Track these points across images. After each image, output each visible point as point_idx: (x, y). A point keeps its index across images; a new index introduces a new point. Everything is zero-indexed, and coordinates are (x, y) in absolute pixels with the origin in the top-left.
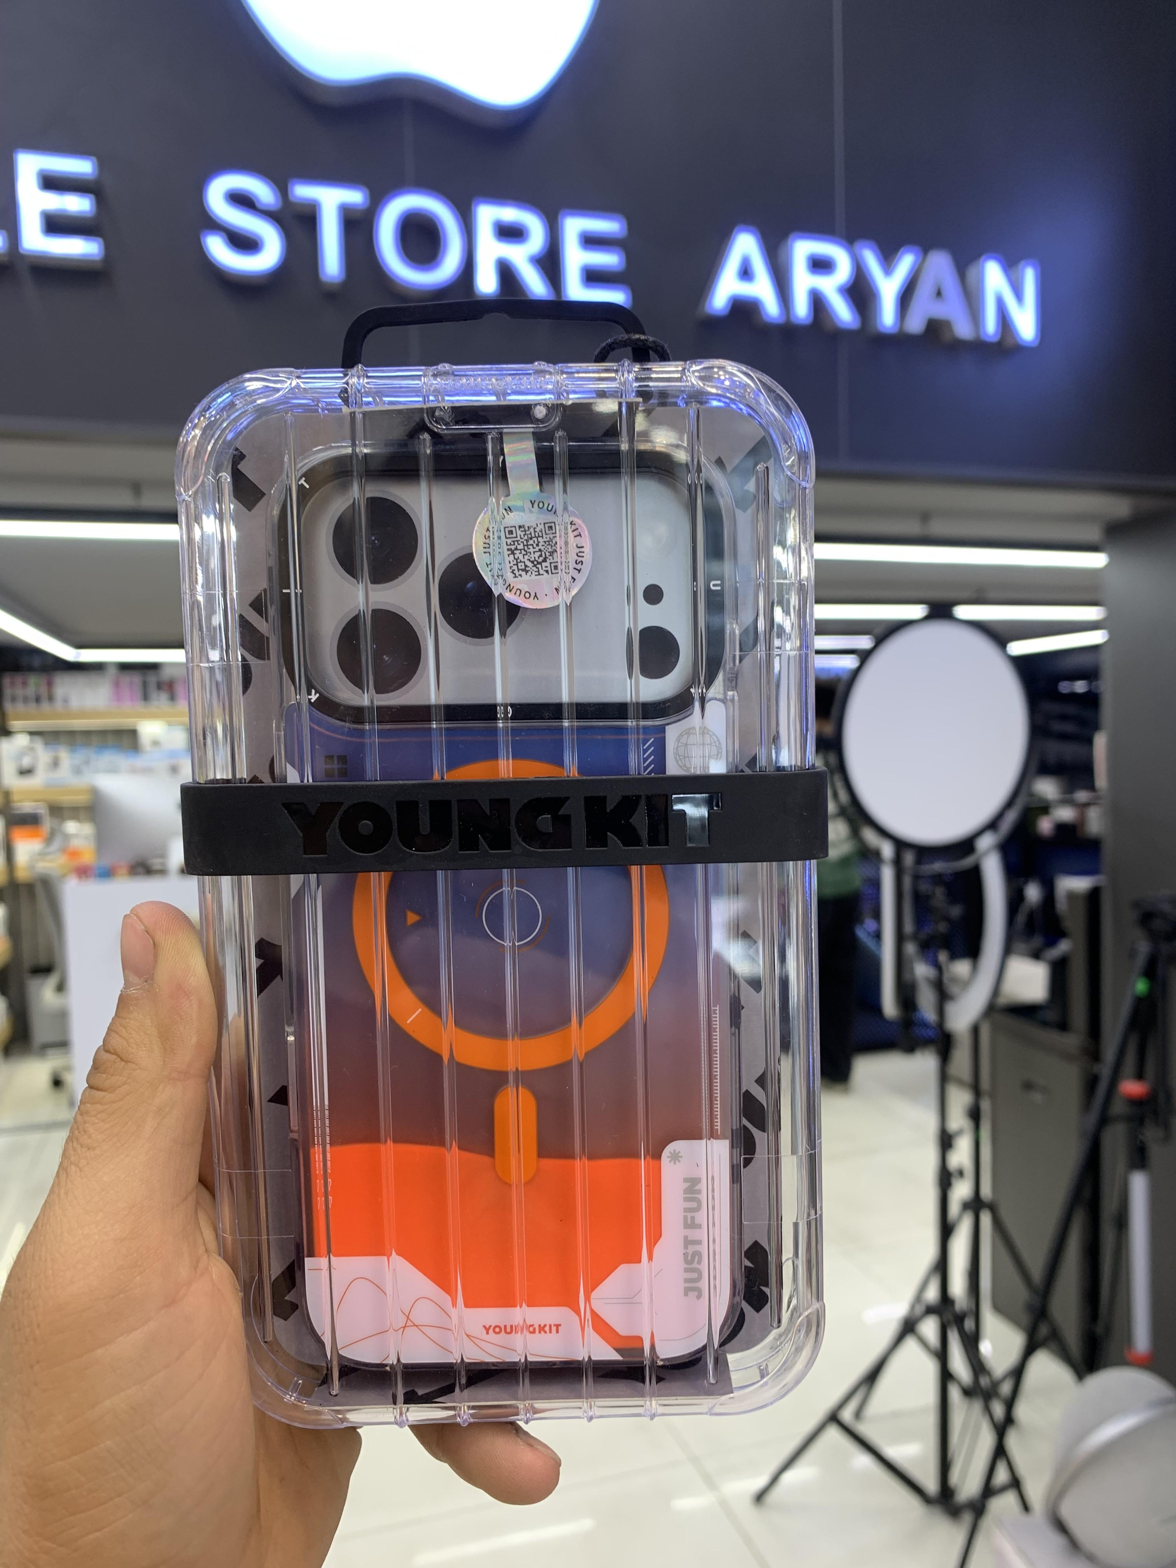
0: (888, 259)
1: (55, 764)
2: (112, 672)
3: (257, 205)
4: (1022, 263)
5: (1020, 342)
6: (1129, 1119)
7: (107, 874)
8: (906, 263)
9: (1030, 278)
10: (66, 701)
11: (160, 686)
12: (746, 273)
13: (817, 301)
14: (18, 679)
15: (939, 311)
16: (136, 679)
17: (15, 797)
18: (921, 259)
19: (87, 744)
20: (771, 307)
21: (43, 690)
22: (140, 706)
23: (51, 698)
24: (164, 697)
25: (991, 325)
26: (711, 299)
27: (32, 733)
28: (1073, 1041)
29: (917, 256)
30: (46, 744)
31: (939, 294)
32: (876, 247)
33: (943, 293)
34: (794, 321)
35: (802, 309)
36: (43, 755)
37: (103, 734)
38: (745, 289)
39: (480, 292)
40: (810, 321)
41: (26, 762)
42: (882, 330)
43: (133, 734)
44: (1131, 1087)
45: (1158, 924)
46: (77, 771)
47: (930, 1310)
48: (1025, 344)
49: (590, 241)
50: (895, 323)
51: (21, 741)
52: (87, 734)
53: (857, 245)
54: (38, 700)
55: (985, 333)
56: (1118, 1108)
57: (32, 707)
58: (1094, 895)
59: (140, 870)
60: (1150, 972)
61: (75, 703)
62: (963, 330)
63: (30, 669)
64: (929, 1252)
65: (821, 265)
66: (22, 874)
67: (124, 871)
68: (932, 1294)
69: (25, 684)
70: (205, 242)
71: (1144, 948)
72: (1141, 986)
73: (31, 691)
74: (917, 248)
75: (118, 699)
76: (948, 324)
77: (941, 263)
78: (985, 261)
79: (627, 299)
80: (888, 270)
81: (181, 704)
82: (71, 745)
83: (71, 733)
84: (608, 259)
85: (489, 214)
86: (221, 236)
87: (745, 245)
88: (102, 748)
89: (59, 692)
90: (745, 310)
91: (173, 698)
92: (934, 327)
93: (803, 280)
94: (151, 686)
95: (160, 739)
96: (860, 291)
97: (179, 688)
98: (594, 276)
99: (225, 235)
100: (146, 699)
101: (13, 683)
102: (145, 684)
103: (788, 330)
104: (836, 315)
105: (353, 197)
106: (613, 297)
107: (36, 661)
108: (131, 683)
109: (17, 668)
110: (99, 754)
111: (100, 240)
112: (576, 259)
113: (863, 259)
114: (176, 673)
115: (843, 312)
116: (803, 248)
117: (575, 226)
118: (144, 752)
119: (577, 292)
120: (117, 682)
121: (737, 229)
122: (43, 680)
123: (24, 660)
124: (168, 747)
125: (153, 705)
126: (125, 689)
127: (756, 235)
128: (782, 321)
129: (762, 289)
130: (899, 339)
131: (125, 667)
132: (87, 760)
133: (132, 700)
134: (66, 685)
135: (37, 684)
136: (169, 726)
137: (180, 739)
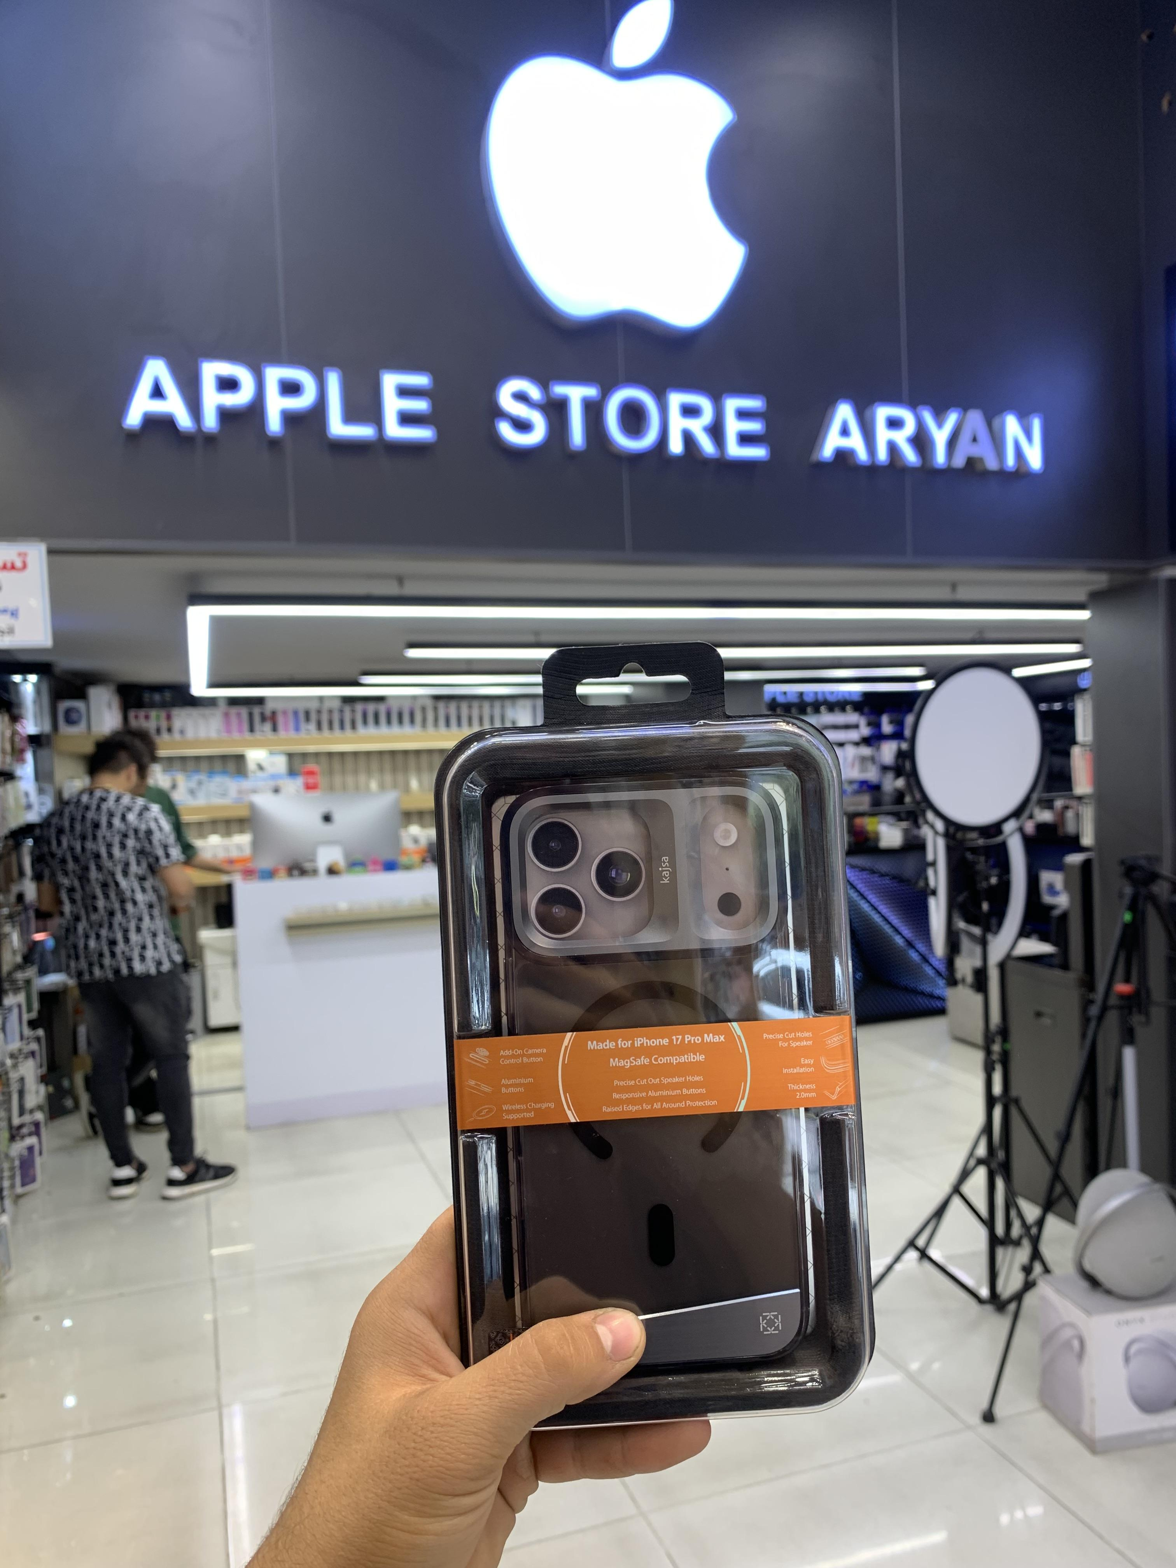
0: (940, 417)
2: (222, 705)
4: (1032, 415)
5: (1031, 471)
6: (1120, 1008)
7: (270, 875)
8: (952, 418)
9: (1036, 426)
10: (182, 732)
11: (263, 719)
12: (845, 432)
13: (892, 448)
14: (142, 713)
15: (975, 451)
16: (244, 711)
18: (962, 416)
19: (197, 771)
20: (862, 455)
21: (164, 724)
22: (247, 735)
23: (169, 730)
24: (268, 726)
25: (1011, 461)
26: (822, 450)
28: (1072, 976)
29: (960, 414)
31: (975, 440)
32: (931, 409)
33: (979, 438)
34: (877, 464)
35: (882, 455)
37: (210, 758)
38: (845, 443)
39: (671, 452)
40: (888, 462)
42: (937, 466)
43: (240, 759)
44: (1122, 988)
46: (192, 792)
47: (980, 1162)
48: (1034, 472)
49: (742, 414)
50: (946, 461)
52: (198, 759)
53: (919, 408)
55: (1007, 467)
56: (1113, 1001)
58: (1087, 865)
59: (296, 872)
60: (1133, 907)
61: (190, 734)
62: (992, 464)
63: (152, 705)
64: (978, 1119)
65: (894, 424)
67: (283, 873)
68: (982, 1151)
69: (147, 717)
70: (498, 428)
71: (1128, 890)
72: (1128, 917)
74: (960, 409)
75: (229, 731)
76: (981, 460)
77: (975, 418)
78: (1006, 415)
79: (767, 453)
80: (940, 425)
81: (282, 734)
82: (184, 770)
83: (183, 759)
84: (754, 426)
85: (676, 399)
86: (508, 421)
87: (844, 412)
88: (211, 773)
89: (177, 724)
90: (843, 456)
91: (275, 729)
92: (971, 462)
93: (883, 435)
94: (257, 718)
95: (264, 764)
96: (921, 441)
97: (280, 720)
98: (745, 439)
99: (510, 421)
100: (252, 730)
101: (136, 717)
102: (251, 716)
103: (873, 469)
104: (905, 457)
105: (591, 392)
106: (758, 452)
107: (157, 697)
108: (239, 715)
109: (140, 705)
110: (210, 777)
111: (433, 427)
112: (733, 427)
113: (923, 418)
114: (279, 706)
115: (910, 455)
116: (883, 413)
117: (732, 404)
118: (250, 774)
119: (735, 450)
120: (226, 715)
121: (839, 401)
122: (163, 714)
123: (146, 696)
124: (270, 770)
125: (258, 735)
126: (234, 720)
127: (851, 405)
128: (869, 464)
129: (856, 442)
130: (948, 472)
131: (234, 702)
132: (200, 783)
133: (240, 731)
134: (182, 718)
135: (158, 718)
136: (272, 753)
137: (280, 763)
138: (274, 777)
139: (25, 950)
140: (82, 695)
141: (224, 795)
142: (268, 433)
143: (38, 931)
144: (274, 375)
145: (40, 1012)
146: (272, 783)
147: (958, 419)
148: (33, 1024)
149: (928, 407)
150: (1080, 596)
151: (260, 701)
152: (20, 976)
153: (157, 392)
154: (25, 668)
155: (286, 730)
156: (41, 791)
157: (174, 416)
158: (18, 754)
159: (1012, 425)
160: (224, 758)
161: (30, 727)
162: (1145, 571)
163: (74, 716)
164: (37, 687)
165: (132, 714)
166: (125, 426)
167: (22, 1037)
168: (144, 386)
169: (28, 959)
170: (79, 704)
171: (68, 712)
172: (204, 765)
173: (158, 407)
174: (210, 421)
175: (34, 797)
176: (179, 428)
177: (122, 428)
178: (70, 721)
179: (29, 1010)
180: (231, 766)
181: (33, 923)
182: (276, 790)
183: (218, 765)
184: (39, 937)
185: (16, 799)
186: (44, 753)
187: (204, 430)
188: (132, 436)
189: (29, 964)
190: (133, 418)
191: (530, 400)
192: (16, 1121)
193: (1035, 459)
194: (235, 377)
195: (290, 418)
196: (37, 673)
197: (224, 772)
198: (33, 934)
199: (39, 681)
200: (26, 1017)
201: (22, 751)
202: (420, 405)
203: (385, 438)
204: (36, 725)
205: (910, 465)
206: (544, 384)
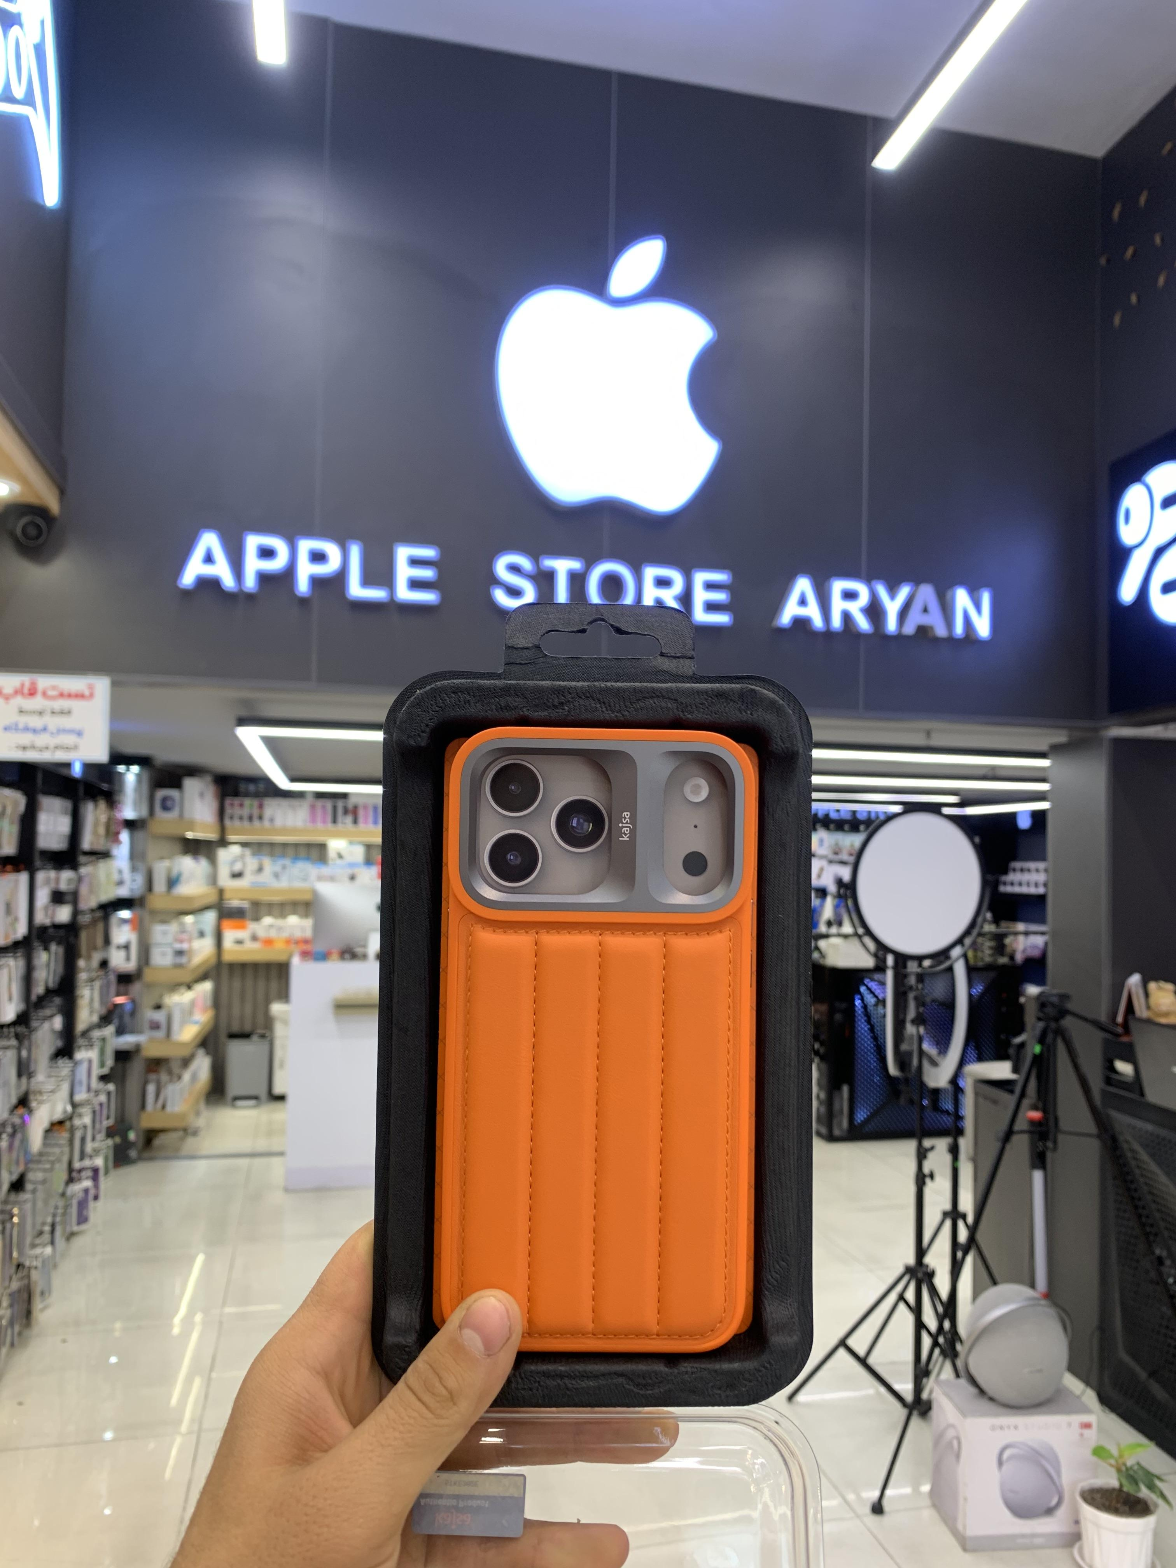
0: (892, 592)
1: (260, 869)
2: (310, 799)
3: (522, 571)
4: (983, 589)
5: (980, 639)
6: (1030, 1133)
7: (324, 957)
8: (904, 592)
9: (986, 598)
10: (272, 820)
11: (346, 811)
12: (803, 602)
13: (847, 617)
14: (237, 801)
15: (925, 620)
16: (329, 804)
17: (227, 895)
18: (914, 588)
19: (283, 856)
20: (818, 622)
21: (256, 812)
22: (330, 826)
23: (261, 818)
24: (349, 819)
25: (959, 629)
26: (781, 617)
27: (244, 845)
29: (912, 587)
30: (254, 854)
31: (925, 610)
32: (885, 583)
33: (928, 609)
34: (832, 630)
35: (837, 622)
36: (251, 863)
37: (296, 845)
38: (802, 612)
40: (842, 629)
41: (237, 867)
42: (889, 634)
43: (322, 847)
44: (1030, 1114)
45: (1049, 1010)
46: (276, 876)
48: (982, 639)
49: (710, 586)
50: (897, 630)
51: (235, 850)
52: (285, 845)
53: (873, 582)
54: (250, 818)
55: (956, 633)
56: (1021, 1124)
57: (246, 824)
59: (347, 956)
60: (1041, 1040)
61: (279, 822)
62: (941, 631)
63: (247, 795)
65: (850, 595)
66: (227, 957)
67: (335, 956)
69: (241, 805)
70: (493, 594)
72: (1035, 1049)
73: (245, 812)
74: (912, 583)
75: (313, 820)
76: (931, 628)
77: (927, 592)
78: (956, 590)
79: (730, 620)
80: (892, 597)
81: (362, 826)
82: (272, 855)
83: (272, 845)
84: (720, 596)
85: (651, 573)
86: (501, 588)
87: (803, 585)
88: (296, 858)
89: (268, 812)
90: (801, 623)
91: (355, 821)
92: (923, 631)
93: (838, 605)
94: (340, 811)
95: (344, 853)
96: (874, 611)
97: (361, 813)
98: (711, 607)
99: (504, 588)
100: (335, 821)
101: (232, 805)
102: (335, 808)
103: (828, 634)
104: (858, 625)
105: (575, 565)
106: (722, 619)
107: (252, 787)
108: (324, 807)
109: (236, 794)
110: (294, 863)
111: (438, 592)
112: (700, 596)
113: (877, 591)
114: (360, 801)
115: (863, 624)
116: (838, 586)
117: (701, 577)
118: (330, 862)
119: (700, 616)
120: (313, 807)
121: (798, 576)
122: (256, 802)
123: (242, 787)
124: (348, 859)
125: (340, 826)
126: (319, 812)
127: (809, 579)
128: (824, 630)
129: (813, 612)
130: (899, 637)
131: (320, 795)
132: (284, 867)
133: (324, 822)
134: (273, 808)
135: (251, 806)
136: (351, 843)
137: (358, 853)
138: (352, 865)
139: (104, 1011)
140: (176, 784)
141: (305, 879)
142: (297, 593)
143: (118, 995)
144: (305, 546)
145: (112, 1069)
146: (349, 871)
147: (910, 593)
148: (104, 1078)
149: (881, 581)
150: (1043, 747)
151: (344, 796)
152: (96, 1034)
153: (209, 559)
154: (129, 760)
155: (366, 822)
156: (134, 869)
157: (221, 579)
158: (112, 836)
159: (962, 598)
160: (309, 846)
161: (128, 812)
162: (1096, 730)
163: (169, 803)
164: (138, 776)
165: (228, 801)
166: (181, 586)
167: (89, 1089)
168: (198, 553)
169: (105, 1020)
170: (173, 793)
171: (164, 800)
172: (290, 851)
173: (208, 570)
174: (250, 582)
175: (127, 875)
176: (223, 587)
177: (177, 587)
178: (165, 808)
179: (102, 1065)
180: (315, 853)
181: (113, 988)
182: (352, 878)
183: (303, 852)
184: (120, 1000)
185: (108, 875)
186: (140, 835)
187: (245, 590)
188: (186, 594)
189: (107, 1024)
190: (188, 578)
191: (521, 569)
192: (77, 1165)
193: (983, 627)
194: (274, 548)
195: (316, 582)
196: (138, 764)
197: (308, 858)
198: (113, 997)
199: (140, 771)
200: (96, 1072)
201: (118, 833)
202: (427, 573)
203: (396, 599)
204: (135, 810)
205: (862, 632)
206: (535, 557)
